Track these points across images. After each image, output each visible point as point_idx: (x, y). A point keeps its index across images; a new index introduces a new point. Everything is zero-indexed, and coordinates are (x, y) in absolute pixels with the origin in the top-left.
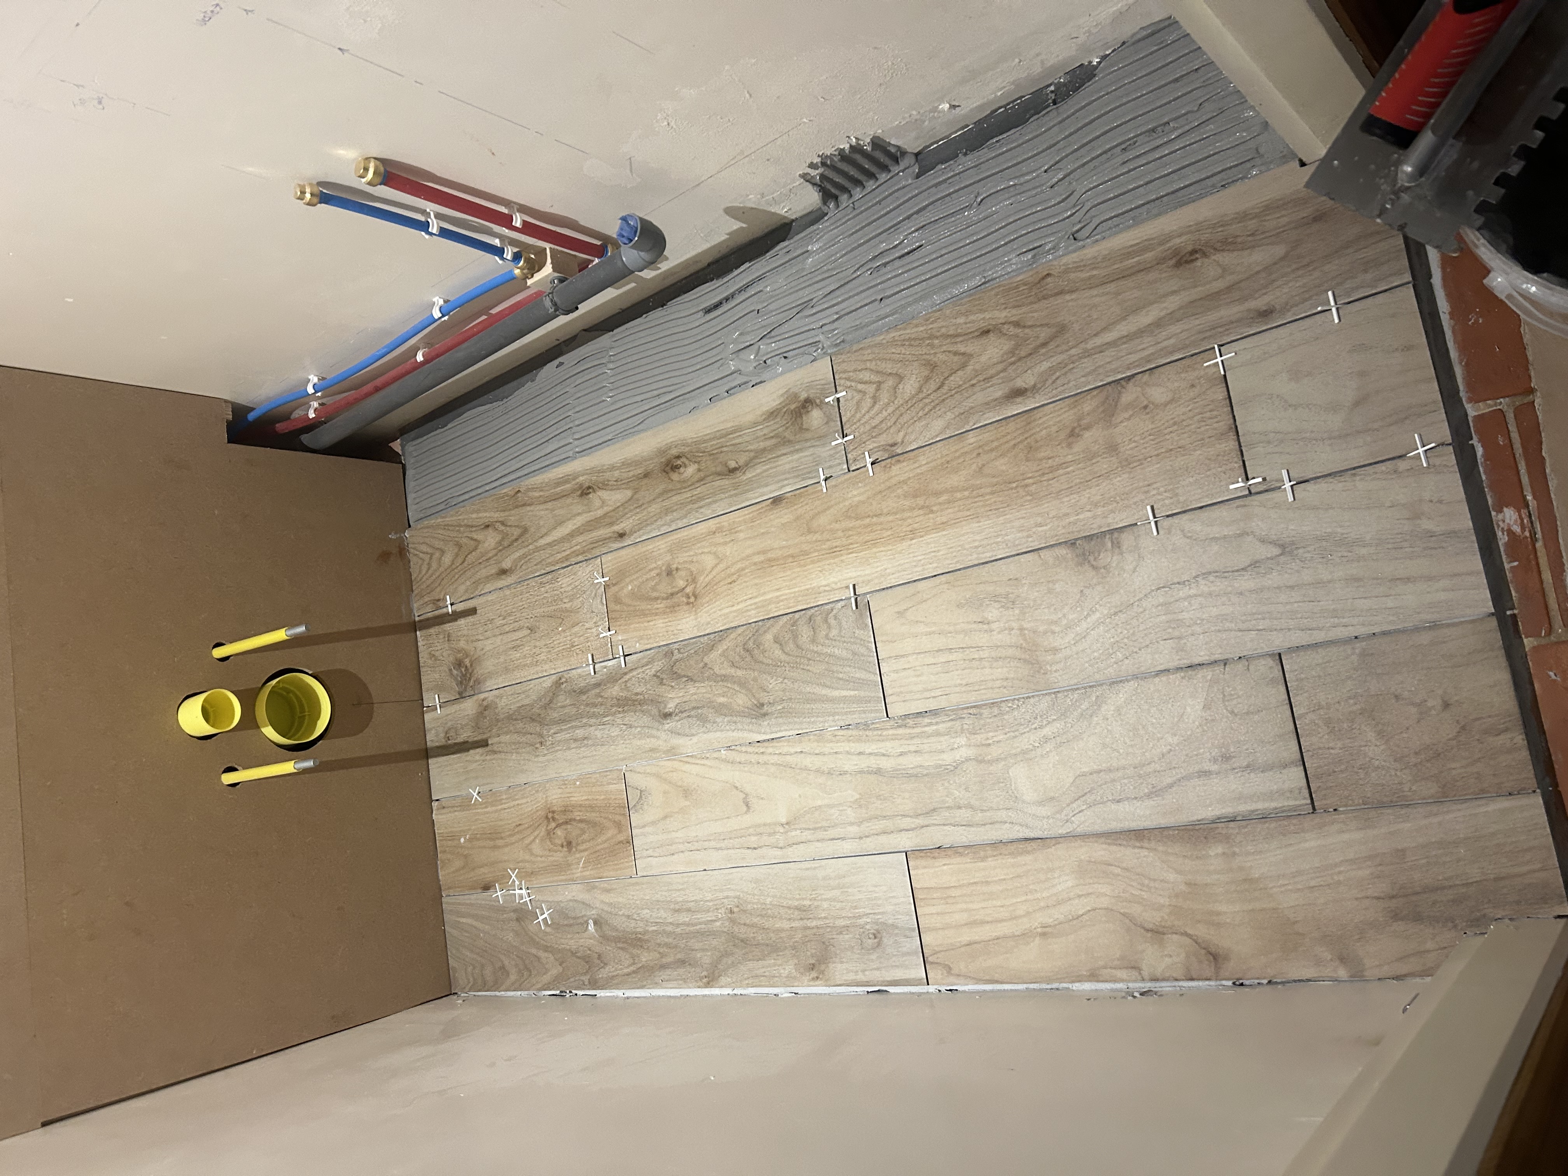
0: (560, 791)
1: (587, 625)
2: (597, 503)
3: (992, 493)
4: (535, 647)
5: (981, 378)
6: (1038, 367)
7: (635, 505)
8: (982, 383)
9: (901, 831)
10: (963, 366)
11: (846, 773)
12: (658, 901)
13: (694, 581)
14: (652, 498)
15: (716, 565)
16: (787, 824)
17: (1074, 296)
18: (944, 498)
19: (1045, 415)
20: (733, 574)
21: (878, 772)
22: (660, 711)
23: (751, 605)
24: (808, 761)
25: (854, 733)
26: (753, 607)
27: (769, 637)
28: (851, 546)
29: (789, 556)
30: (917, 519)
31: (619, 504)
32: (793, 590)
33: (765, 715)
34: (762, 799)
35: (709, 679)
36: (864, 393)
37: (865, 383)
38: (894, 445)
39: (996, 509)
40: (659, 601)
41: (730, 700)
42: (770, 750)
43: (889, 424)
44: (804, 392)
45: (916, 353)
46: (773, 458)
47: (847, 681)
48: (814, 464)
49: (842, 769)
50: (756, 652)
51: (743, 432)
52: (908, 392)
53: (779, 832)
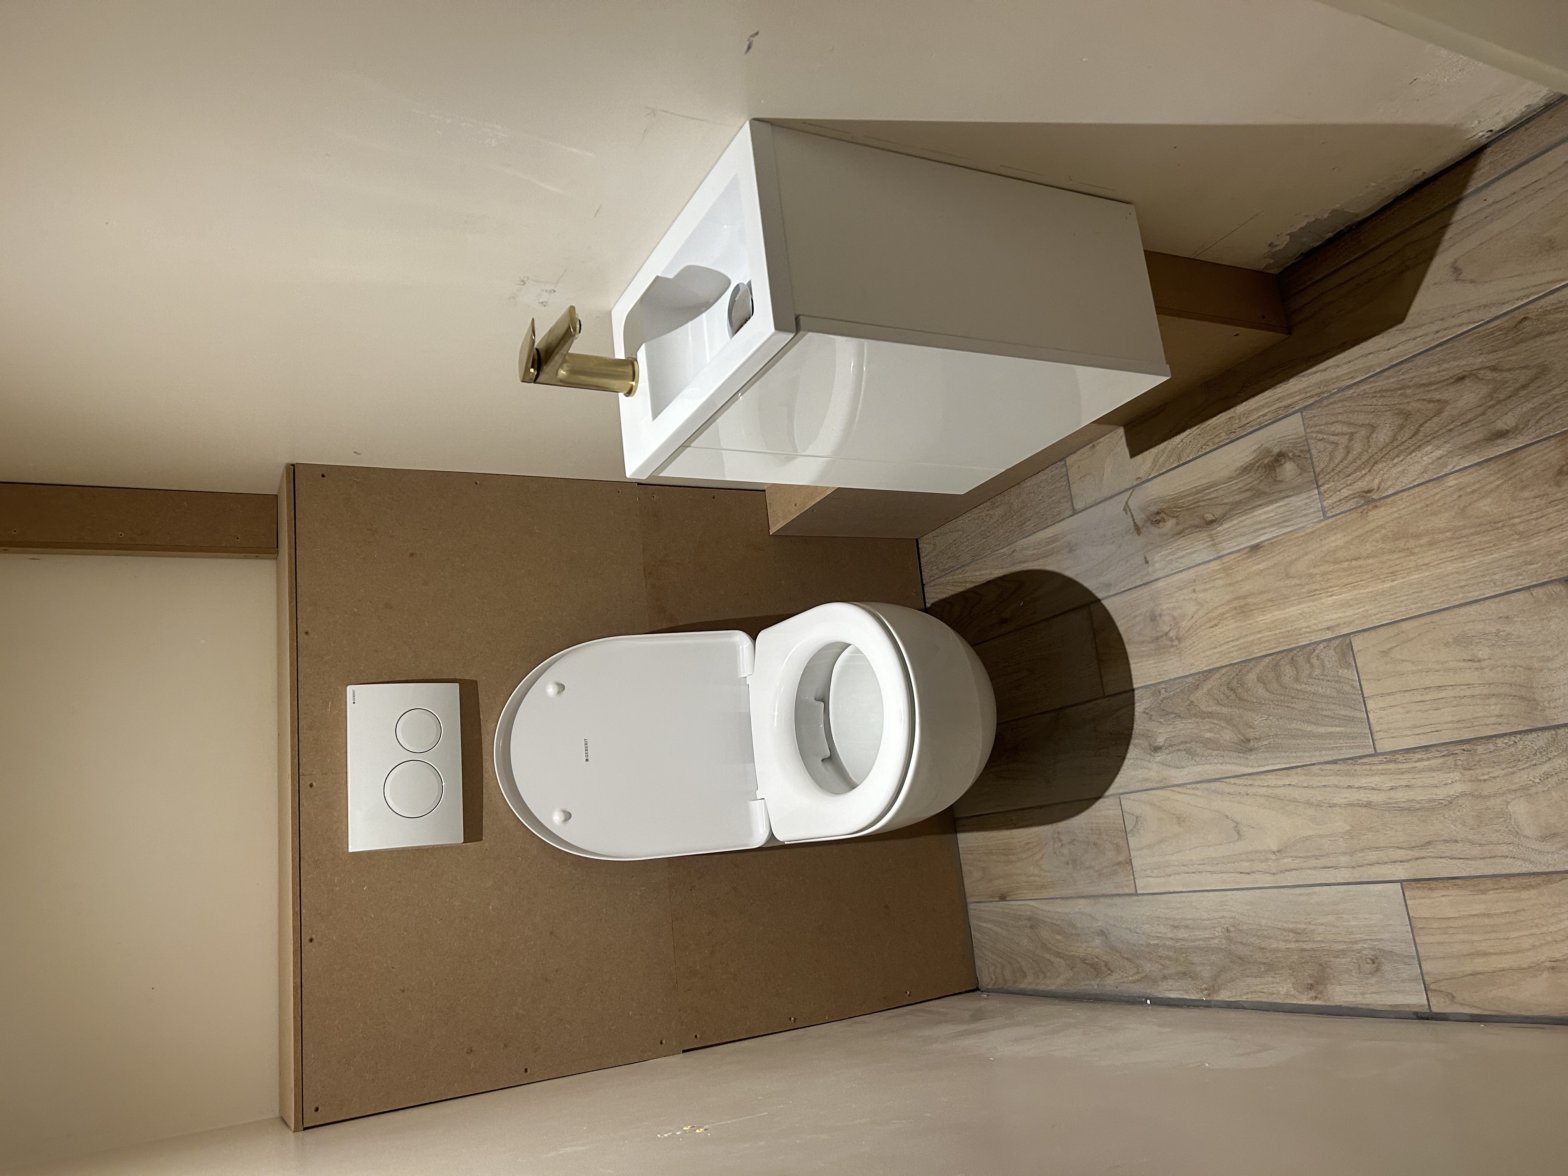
1: (1080, 667)
2: (1084, 558)
3: (1476, 534)
5: (1458, 423)
6: (1520, 409)
7: (1119, 559)
8: (1460, 428)
9: (1395, 862)
10: (1439, 412)
11: (1335, 805)
12: (1158, 917)
13: (1177, 625)
14: (1134, 551)
15: (1196, 612)
16: (1279, 851)
17: (1554, 337)
18: (1425, 540)
19: (1529, 455)
20: (1214, 619)
21: (1369, 805)
22: (1150, 745)
23: (1233, 647)
24: (1297, 793)
25: (1343, 767)
26: (1236, 649)
27: (1252, 676)
28: (1330, 590)
29: (1269, 600)
30: (1398, 562)
31: (1104, 558)
32: (1273, 632)
33: (1251, 750)
34: (1252, 827)
35: (1195, 715)
36: (1337, 444)
37: (1337, 435)
38: (1369, 491)
39: (1480, 549)
40: (1145, 645)
41: (1216, 735)
42: (1258, 783)
43: (1364, 472)
44: (1276, 447)
45: (1389, 403)
46: (1249, 509)
47: (1332, 718)
48: (1289, 513)
49: (1331, 802)
50: (1240, 690)
51: (1218, 487)
52: (1382, 440)
53: (1271, 859)
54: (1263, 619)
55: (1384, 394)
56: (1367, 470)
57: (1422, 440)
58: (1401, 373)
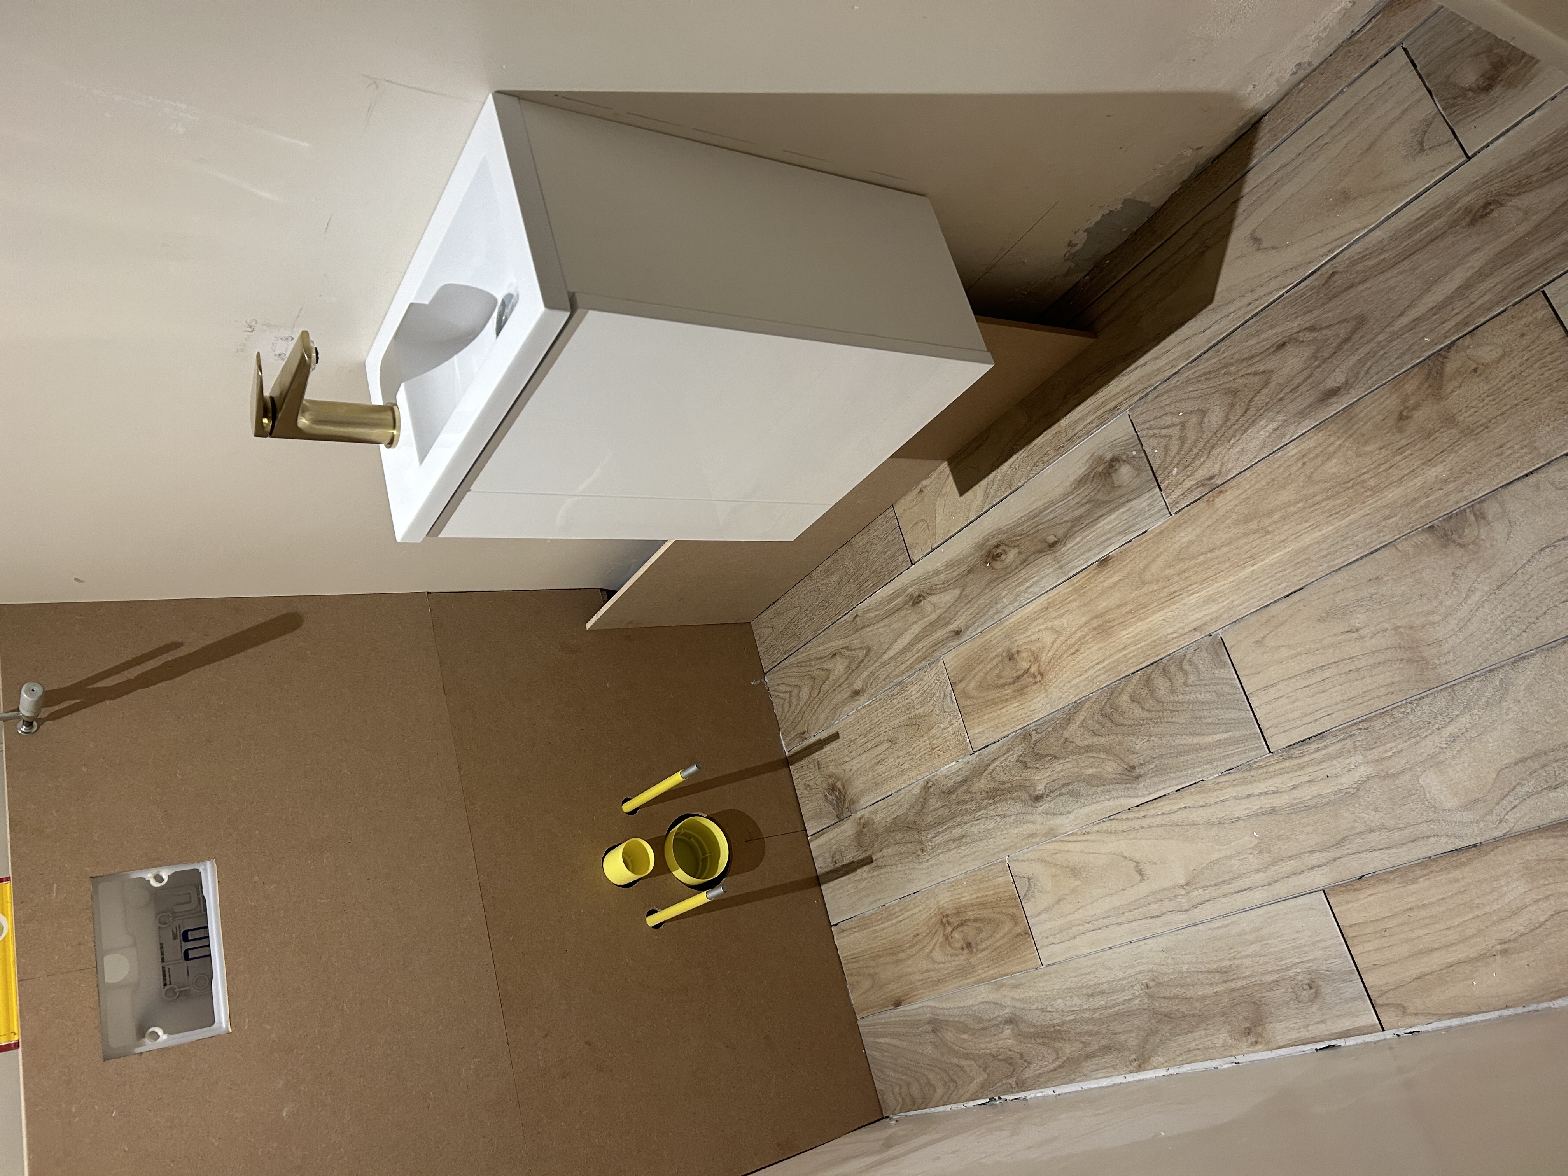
0: (949, 894)
1: (943, 726)
2: (929, 608)
3: (1328, 498)
4: (898, 757)
5: (1288, 389)
6: (1346, 363)
7: (965, 602)
8: (1290, 395)
9: (1312, 868)
10: (1266, 384)
11: (1238, 819)
12: (1069, 989)
13: (1037, 659)
14: (979, 591)
15: (1055, 640)
16: (1187, 884)
17: (1367, 285)
18: (1276, 517)
19: (1365, 408)
20: (1074, 644)
21: (1273, 811)
22: (1031, 795)
23: (1099, 670)
24: (1194, 815)
25: (1238, 776)
26: (1101, 672)
27: (1125, 697)
28: (1190, 588)
29: (1128, 613)
30: (1255, 544)
31: (950, 604)
32: (1139, 646)
33: (1138, 777)
34: (1155, 863)
35: (1072, 753)
36: (1170, 437)
37: (1168, 427)
38: (1212, 478)
39: (1336, 513)
40: (1006, 687)
41: (1098, 770)
42: (1152, 812)
43: (1202, 460)
44: (1108, 453)
45: (1215, 384)
46: (1091, 522)
47: (1218, 724)
48: (1134, 517)
49: (1233, 817)
50: (1115, 715)
51: (1056, 506)
52: (1215, 423)
53: (1180, 895)
54: (1125, 635)
55: (1208, 376)
56: (1205, 457)
57: (1254, 415)
58: (1220, 352)
